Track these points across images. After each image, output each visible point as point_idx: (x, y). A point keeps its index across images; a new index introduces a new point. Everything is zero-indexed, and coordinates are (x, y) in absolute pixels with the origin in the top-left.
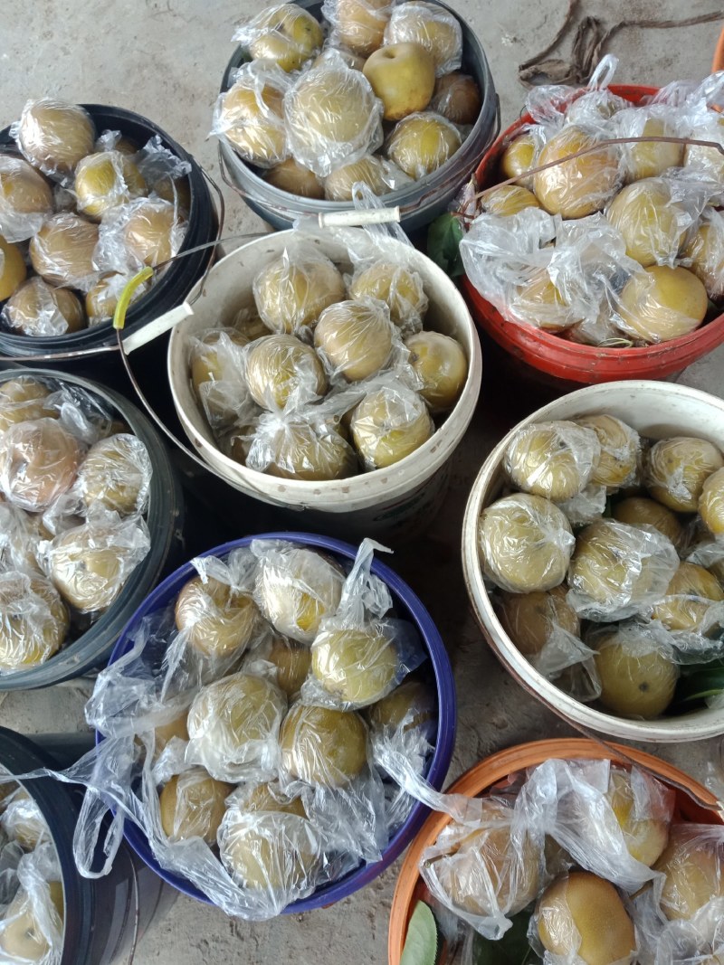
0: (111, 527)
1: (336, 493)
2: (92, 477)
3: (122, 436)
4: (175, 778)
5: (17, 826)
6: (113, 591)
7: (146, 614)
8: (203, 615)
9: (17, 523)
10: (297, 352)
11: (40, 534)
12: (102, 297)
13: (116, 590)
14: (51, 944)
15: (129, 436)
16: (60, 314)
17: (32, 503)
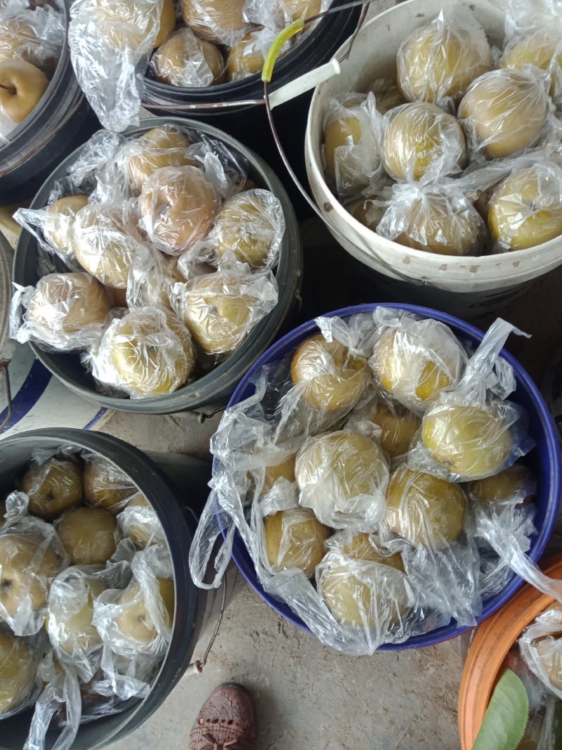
0: (241, 277)
1: (463, 271)
2: (228, 227)
3: (259, 192)
4: (280, 514)
5: (132, 526)
6: (240, 337)
7: (266, 364)
8: (322, 371)
9: (155, 264)
10: (444, 120)
11: (173, 277)
12: (248, 51)
13: (242, 337)
14: (159, 631)
15: (264, 192)
16: (206, 66)
17: (170, 246)
